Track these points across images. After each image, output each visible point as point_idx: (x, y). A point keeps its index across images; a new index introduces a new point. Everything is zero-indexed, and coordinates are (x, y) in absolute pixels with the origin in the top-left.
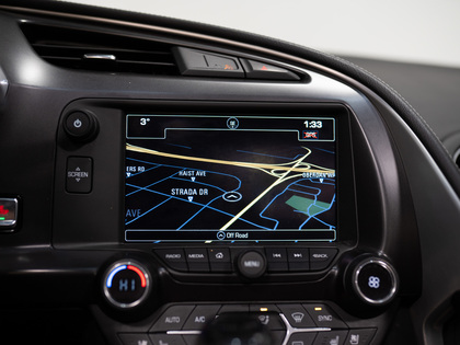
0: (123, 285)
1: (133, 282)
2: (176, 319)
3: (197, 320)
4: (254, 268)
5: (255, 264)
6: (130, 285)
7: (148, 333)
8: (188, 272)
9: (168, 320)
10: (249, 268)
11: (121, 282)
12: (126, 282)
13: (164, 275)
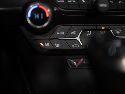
0: (37, 16)
1: (42, 15)
2: (62, 33)
3: (72, 33)
4: (104, 7)
5: (105, 5)
6: (40, 16)
7: (49, 39)
8: (69, 9)
9: (58, 33)
10: (102, 7)
11: (35, 14)
12: (38, 15)
13: (57, 10)
